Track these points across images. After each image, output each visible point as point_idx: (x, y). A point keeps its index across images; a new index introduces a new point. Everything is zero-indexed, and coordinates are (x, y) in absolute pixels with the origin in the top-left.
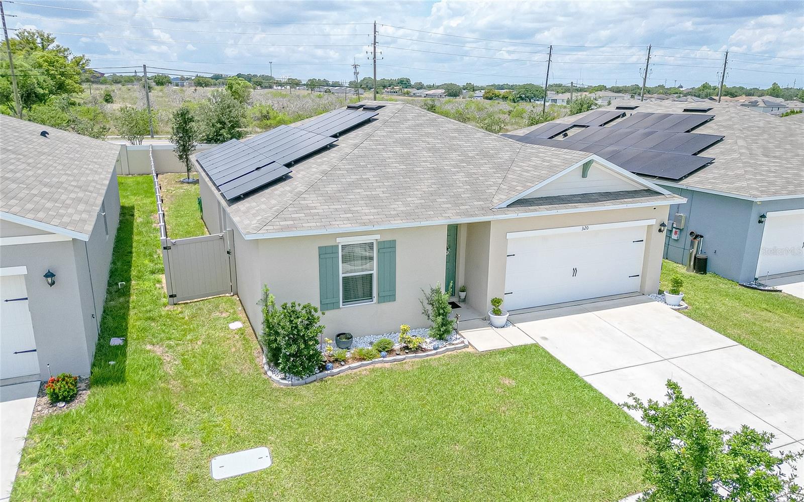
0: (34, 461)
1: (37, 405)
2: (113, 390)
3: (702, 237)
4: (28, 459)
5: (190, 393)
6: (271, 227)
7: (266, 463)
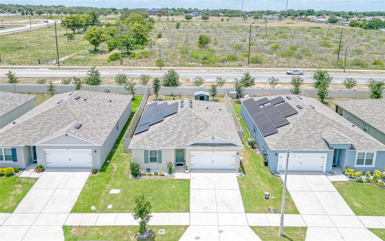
0: (87, 184)
1: (90, 173)
2: (103, 173)
3: (267, 155)
4: (86, 184)
5: (115, 176)
6: (134, 146)
7: (118, 192)
